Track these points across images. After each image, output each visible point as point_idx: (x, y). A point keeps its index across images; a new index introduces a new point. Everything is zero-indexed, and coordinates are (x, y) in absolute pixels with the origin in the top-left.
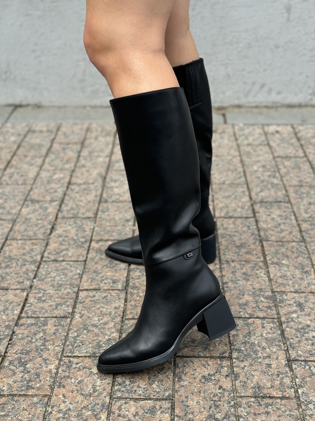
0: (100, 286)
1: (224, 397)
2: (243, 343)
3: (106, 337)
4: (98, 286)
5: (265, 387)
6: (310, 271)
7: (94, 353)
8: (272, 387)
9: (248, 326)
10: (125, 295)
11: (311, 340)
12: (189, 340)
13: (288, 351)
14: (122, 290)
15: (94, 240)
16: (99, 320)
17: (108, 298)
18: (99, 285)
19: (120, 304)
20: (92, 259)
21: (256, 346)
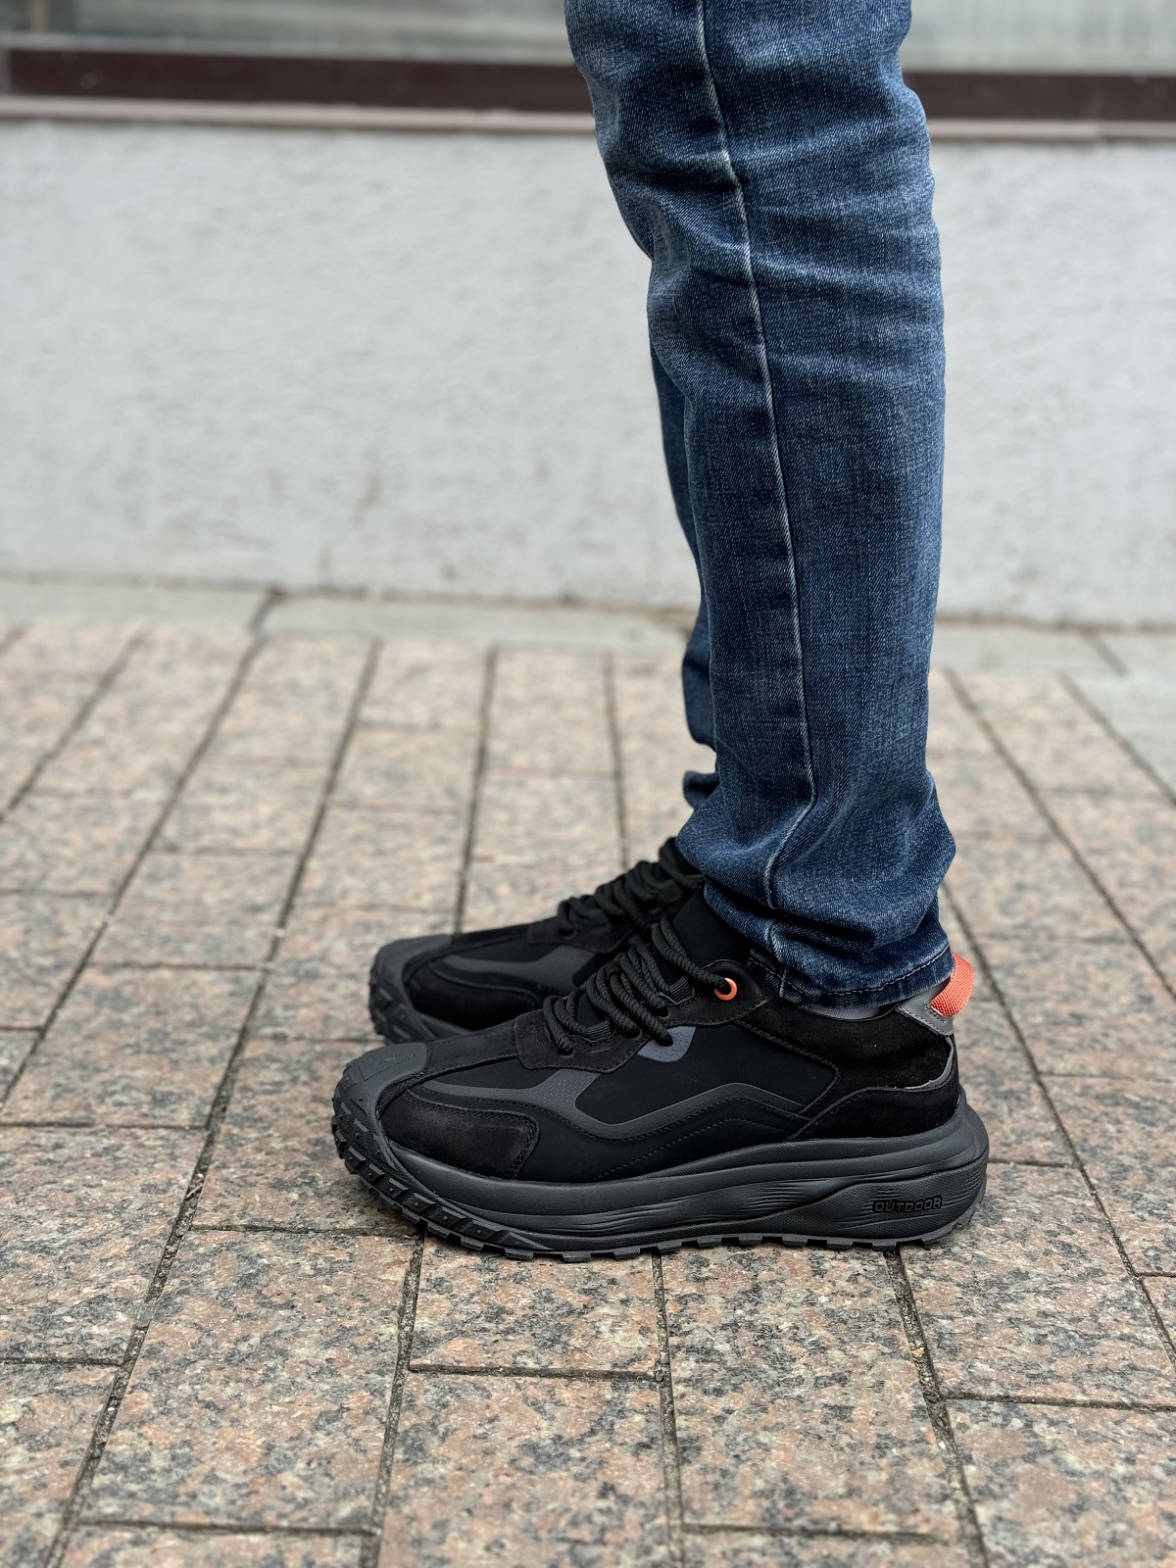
0: (94, 1112)
1: (621, 1527)
2: (724, 1327)
3: (86, 1290)
4: (81, 1113)
5: (821, 1494)
6: (1027, 1091)
7: (16, 1348)
8: (851, 1492)
9: (748, 1267)
10: (202, 1145)
11: (1030, 1324)
12: (477, 1309)
13: (930, 1365)
14: (192, 1127)
15: (94, 965)
16: (62, 1230)
17: (119, 1154)
18: (88, 1107)
19: (172, 1176)
20: (76, 1025)
21: (785, 1340)
